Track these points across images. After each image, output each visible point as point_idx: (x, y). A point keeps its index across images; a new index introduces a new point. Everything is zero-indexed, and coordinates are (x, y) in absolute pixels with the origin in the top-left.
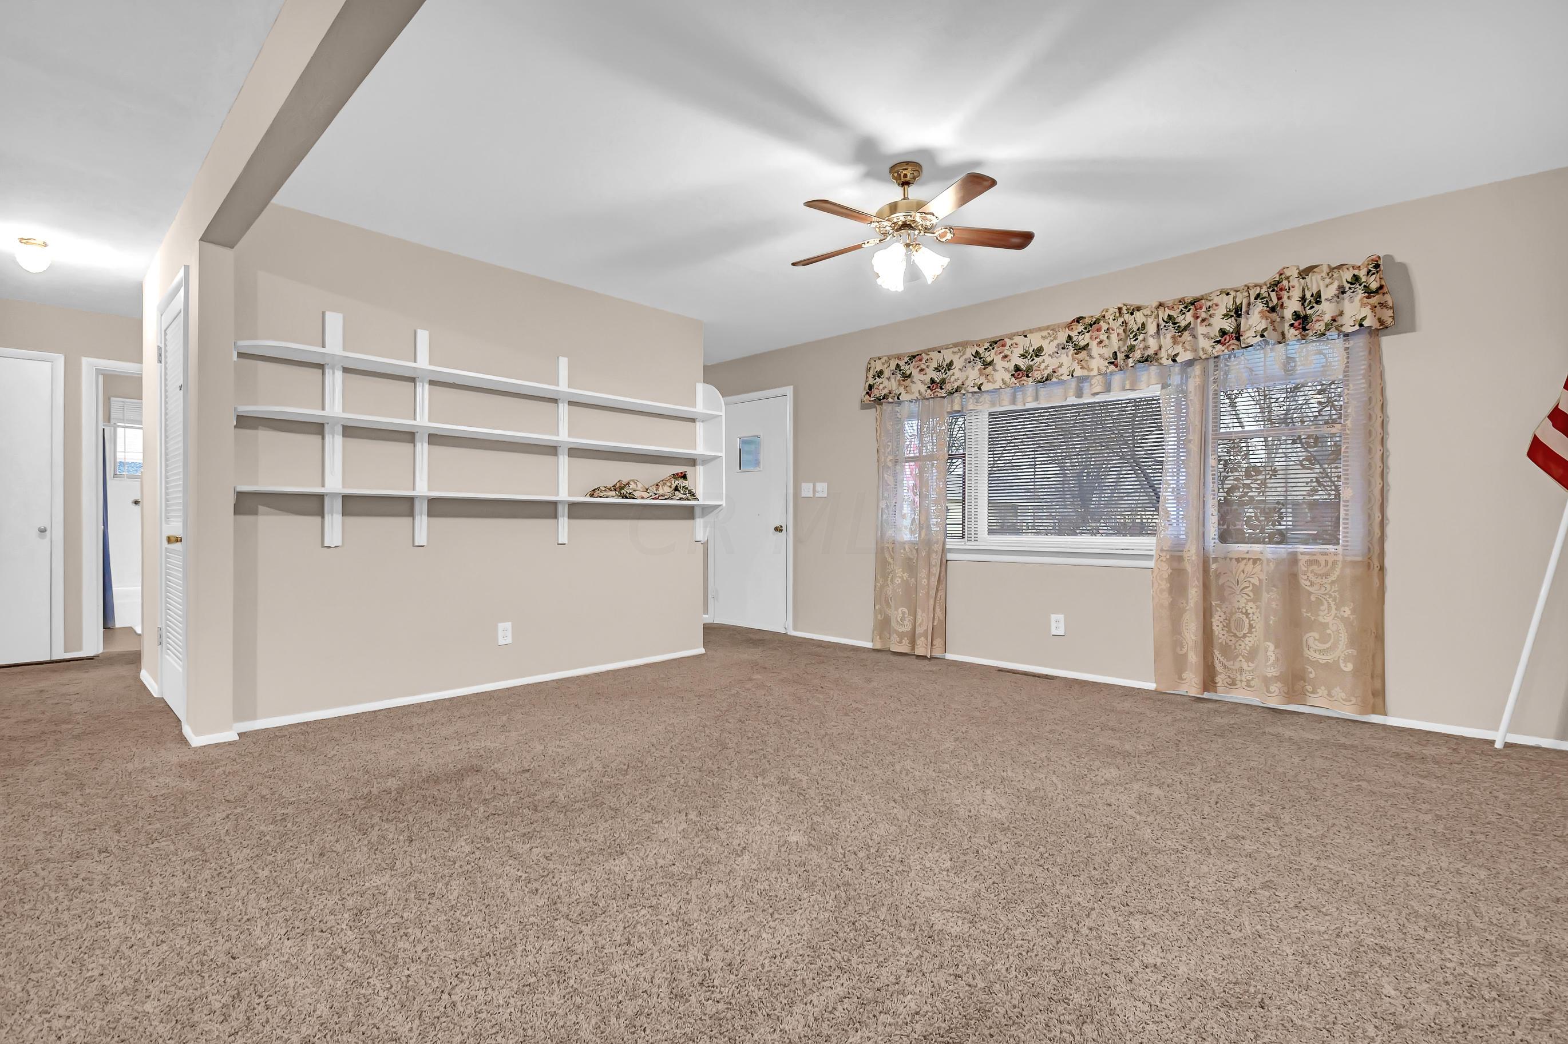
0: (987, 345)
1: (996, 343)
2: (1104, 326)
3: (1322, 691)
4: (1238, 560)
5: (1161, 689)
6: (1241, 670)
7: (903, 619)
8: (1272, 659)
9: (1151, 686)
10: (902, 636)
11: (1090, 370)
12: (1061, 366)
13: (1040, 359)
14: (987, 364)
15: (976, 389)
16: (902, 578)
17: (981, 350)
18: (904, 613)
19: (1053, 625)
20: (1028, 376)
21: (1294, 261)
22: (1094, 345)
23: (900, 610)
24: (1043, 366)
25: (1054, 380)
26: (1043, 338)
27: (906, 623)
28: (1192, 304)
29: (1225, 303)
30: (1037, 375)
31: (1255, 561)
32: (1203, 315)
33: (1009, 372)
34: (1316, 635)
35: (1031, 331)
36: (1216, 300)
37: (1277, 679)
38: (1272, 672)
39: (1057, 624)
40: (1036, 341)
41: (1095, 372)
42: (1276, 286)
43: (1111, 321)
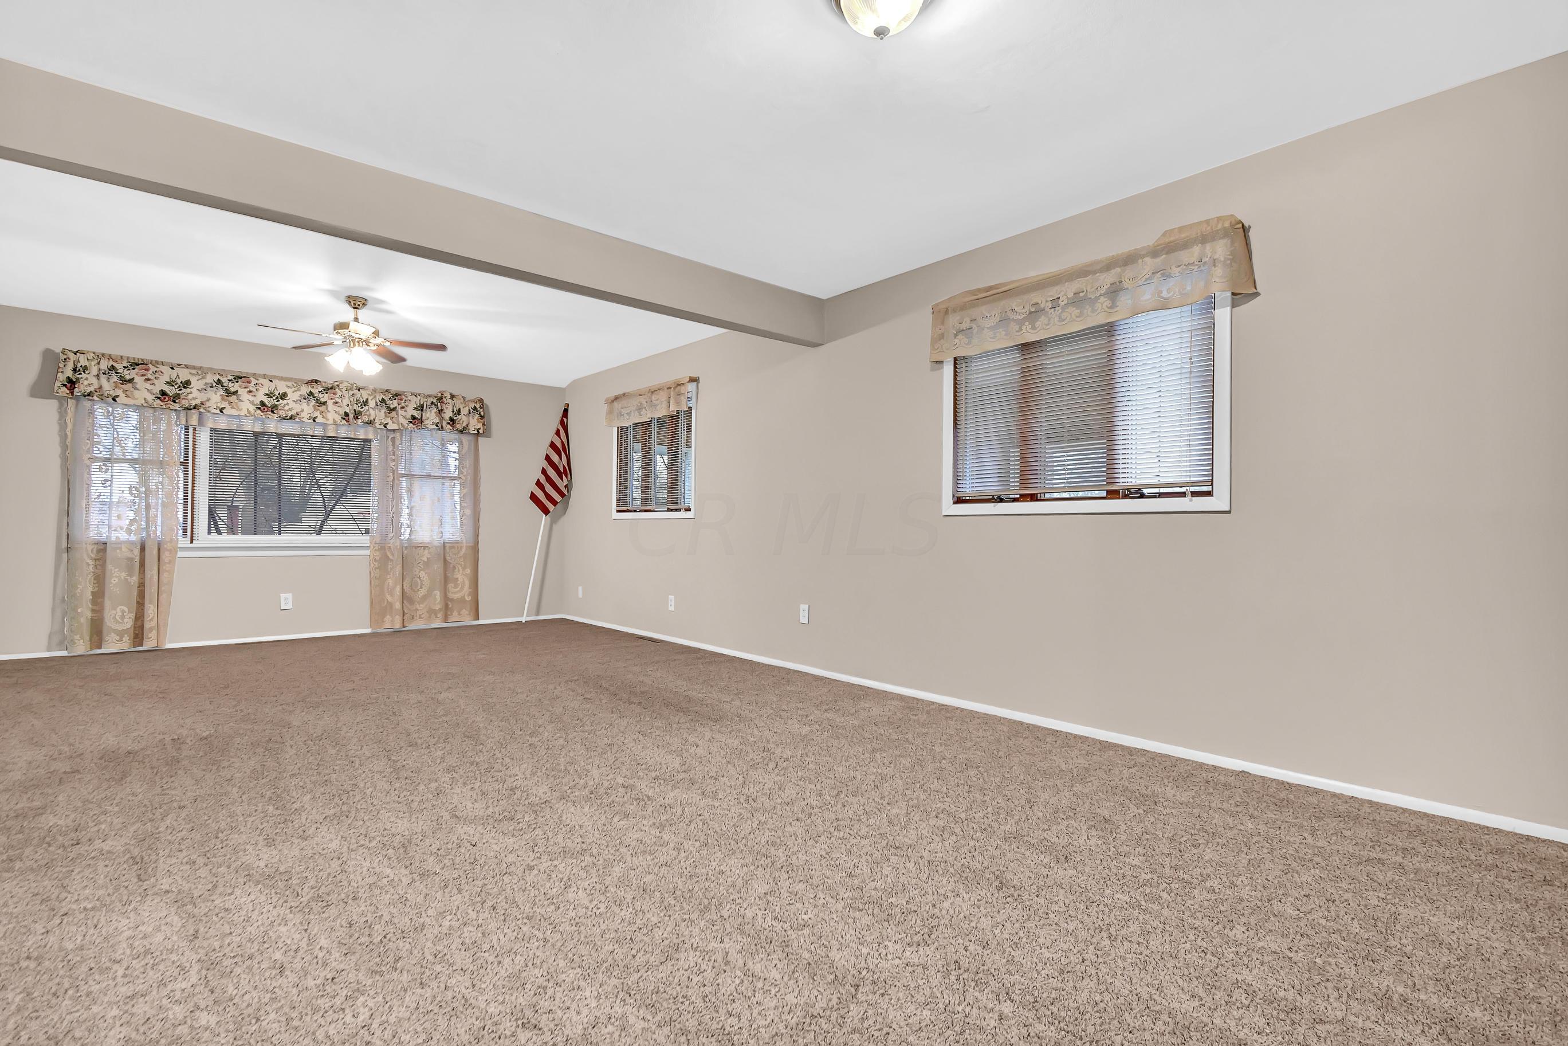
0: (231, 378)
1: (241, 378)
2: (339, 393)
3: (455, 613)
4: (416, 547)
5: (375, 631)
6: (417, 610)
7: (122, 617)
8: (439, 600)
9: (368, 631)
10: (121, 634)
11: (328, 420)
12: (302, 411)
13: (285, 402)
14: (229, 393)
15: (218, 411)
16: (119, 577)
17: (224, 380)
18: (123, 611)
19: (282, 602)
20: (273, 412)
21: (448, 388)
22: (330, 403)
23: (118, 610)
24: (287, 408)
25: (297, 420)
26: (288, 387)
27: (126, 620)
28: (396, 395)
29: (414, 402)
30: (283, 413)
31: (425, 548)
32: (403, 405)
33: (254, 405)
34: (453, 585)
35: (276, 377)
36: (410, 398)
37: (440, 610)
38: (437, 607)
39: (286, 600)
40: (282, 387)
41: (331, 422)
42: (440, 399)
43: (344, 390)
